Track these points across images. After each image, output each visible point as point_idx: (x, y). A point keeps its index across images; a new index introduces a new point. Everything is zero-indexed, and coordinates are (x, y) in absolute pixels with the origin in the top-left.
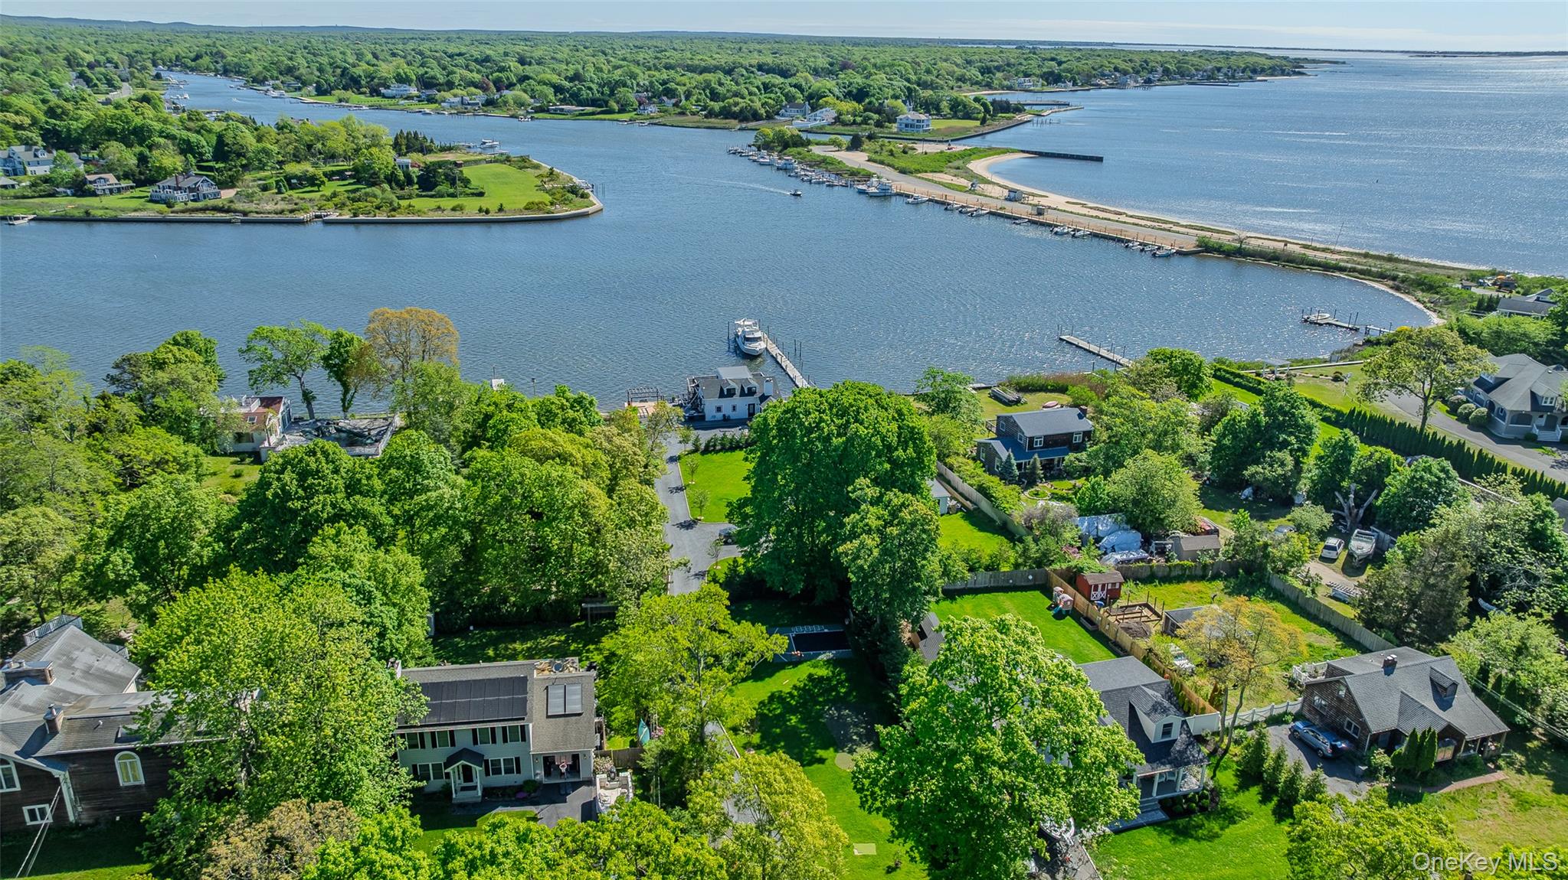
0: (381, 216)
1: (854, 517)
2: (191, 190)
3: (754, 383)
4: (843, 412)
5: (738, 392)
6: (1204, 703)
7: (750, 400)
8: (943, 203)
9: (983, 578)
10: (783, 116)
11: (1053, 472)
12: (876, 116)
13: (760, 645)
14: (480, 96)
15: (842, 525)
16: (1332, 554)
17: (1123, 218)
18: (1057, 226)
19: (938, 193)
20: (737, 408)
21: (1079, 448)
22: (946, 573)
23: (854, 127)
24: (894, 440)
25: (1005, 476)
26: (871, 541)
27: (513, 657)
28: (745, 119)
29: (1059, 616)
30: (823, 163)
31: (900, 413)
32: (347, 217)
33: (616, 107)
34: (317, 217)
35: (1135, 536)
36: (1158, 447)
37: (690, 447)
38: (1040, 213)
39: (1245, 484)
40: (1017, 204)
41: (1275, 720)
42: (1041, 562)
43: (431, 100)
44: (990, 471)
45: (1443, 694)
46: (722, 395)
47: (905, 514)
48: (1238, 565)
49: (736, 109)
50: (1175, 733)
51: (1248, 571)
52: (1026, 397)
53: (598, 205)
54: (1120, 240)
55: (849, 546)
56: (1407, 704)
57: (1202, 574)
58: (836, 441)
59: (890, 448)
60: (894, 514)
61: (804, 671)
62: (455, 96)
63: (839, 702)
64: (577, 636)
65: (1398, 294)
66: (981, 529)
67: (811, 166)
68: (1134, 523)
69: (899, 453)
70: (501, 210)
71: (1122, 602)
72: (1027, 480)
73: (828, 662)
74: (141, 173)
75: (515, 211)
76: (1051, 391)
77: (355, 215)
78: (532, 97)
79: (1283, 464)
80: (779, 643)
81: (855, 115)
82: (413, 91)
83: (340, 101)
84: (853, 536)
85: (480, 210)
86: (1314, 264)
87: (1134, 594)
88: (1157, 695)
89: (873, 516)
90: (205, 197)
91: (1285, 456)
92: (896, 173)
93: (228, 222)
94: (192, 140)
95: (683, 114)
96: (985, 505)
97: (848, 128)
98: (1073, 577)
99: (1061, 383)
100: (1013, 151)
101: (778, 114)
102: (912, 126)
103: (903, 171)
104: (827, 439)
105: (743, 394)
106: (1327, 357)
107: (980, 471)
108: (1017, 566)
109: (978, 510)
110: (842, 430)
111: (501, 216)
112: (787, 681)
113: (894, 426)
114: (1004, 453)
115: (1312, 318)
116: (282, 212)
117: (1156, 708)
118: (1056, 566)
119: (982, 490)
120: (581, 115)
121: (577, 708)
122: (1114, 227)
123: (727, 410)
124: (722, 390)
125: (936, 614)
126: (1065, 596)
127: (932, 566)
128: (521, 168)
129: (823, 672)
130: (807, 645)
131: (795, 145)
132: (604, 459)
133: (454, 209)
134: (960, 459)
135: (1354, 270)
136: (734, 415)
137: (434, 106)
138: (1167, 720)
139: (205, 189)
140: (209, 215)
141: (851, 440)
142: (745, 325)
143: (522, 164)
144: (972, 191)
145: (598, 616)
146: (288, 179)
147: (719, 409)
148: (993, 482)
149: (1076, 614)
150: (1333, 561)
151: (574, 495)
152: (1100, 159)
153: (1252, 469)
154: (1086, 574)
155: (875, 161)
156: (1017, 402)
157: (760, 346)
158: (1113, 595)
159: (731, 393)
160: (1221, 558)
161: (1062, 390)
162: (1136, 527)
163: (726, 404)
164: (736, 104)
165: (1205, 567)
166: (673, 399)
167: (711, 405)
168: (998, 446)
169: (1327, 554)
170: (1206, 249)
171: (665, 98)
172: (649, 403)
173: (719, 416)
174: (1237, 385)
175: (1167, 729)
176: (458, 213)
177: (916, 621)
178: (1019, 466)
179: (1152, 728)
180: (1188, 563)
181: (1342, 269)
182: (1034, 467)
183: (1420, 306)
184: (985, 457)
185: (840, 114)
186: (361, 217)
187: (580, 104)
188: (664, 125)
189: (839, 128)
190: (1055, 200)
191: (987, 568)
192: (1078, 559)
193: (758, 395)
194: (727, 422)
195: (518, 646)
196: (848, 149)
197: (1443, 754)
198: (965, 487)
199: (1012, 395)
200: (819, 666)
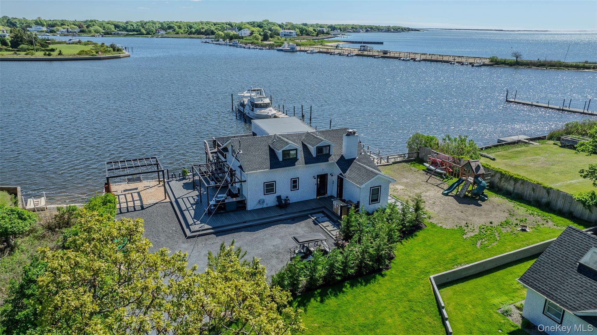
5: (301, 156)
7: (320, 168)
8: (327, 53)
12: (270, 32)
20: (301, 184)
33: (145, 32)
38: (385, 53)
43: (52, 32)
46: (273, 163)
49: (203, 30)
53: (127, 54)
62: (64, 28)
70: (60, 54)
75: (70, 55)
81: (260, 32)
82: (44, 29)
85: (45, 54)
95: (177, 33)
100: (340, 42)
102: (287, 35)
111: (59, 57)
120: (127, 35)
123: (284, 190)
124: (272, 152)
131: (236, 38)
136: (294, 197)
144: (337, 49)
147: (270, 188)
159: (288, 159)
163: (282, 178)
166: (184, 173)
167: (255, 183)
170: (496, 63)
171: (168, 30)
172: (145, 183)
185: (253, 31)
187: (127, 31)
193: (334, 158)
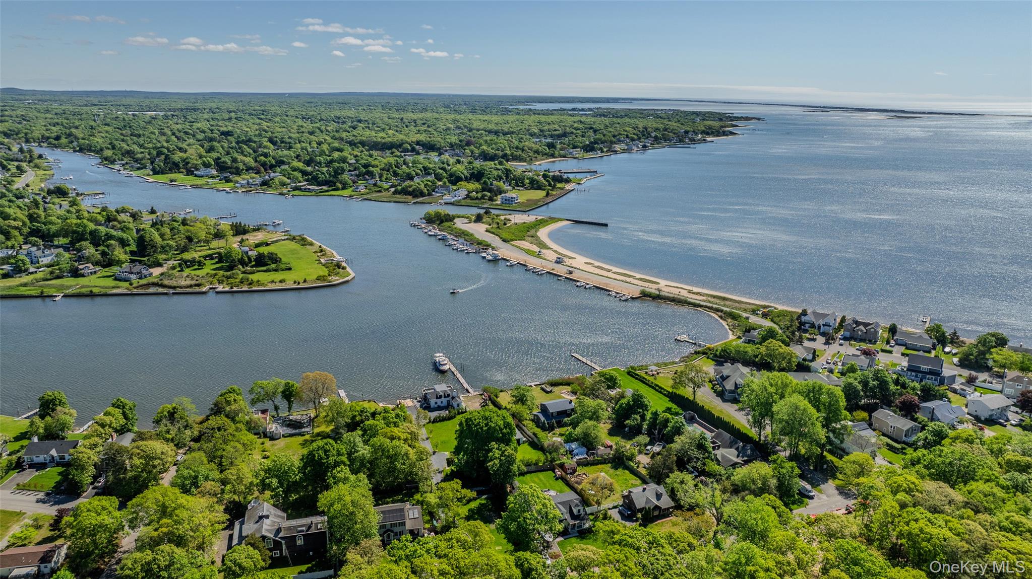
0: (245, 288)
1: (491, 454)
2: (138, 273)
3: (449, 392)
4: (486, 419)
5: (443, 396)
6: (594, 503)
7: (448, 399)
8: (524, 265)
9: (533, 468)
10: (437, 192)
11: (561, 425)
12: (489, 194)
13: (469, 495)
14: (258, 179)
15: (488, 457)
16: (648, 452)
17: (610, 275)
18: (578, 281)
19: (522, 258)
20: (443, 402)
21: (569, 415)
22: (519, 469)
23: (477, 201)
24: (502, 426)
25: (544, 429)
26: (497, 462)
27: (388, 503)
28: (415, 196)
29: (557, 479)
30: (462, 234)
31: (504, 417)
32: (227, 289)
33: (340, 186)
34: (211, 288)
35: (584, 449)
36: (591, 419)
37: (428, 421)
38: (571, 273)
39: (625, 426)
40: (560, 265)
41: (615, 507)
42: (553, 460)
43: (228, 180)
44: (538, 426)
45: (659, 496)
46: (437, 398)
47: (506, 453)
48: (616, 458)
49: (410, 189)
50: (582, 512)
51: (619, 460)
52: (555, 389)
53: (353, 275)
54: (606, 290)
55: (490, 464)
56: (648, 500)
57: (604, 462)
58: (484, 428)
59: (501, 430)
60: (503, 453)
61: (478, 502)
62: (244, 179)
63: (489, 510)
64: (405, 495)
65: (721, 321)
66: (534, 449)
67: (456, 237)
68: (584, 445)
69: (504, 431)
70: (305, 281)
71: (577, 473)
72: (551, 429)
73: (485, 499)
74: (104, 261)
75: (312, 281)
76: (565, 385)
77: (232, 288)
78: (288, 178)
79: (637, 420)
80: (474, 494)
81: (477, 192)
82: (214, 172)
83: (171, 181)
84: (491, 460)
85: (295, 282)
86: (689, 303)
87: (580, 470)
88: (577, 502)
89: (497, 453)
90: (145, 277)
91: (638, 417)
92: (500, 241)
93: (166, 294)
94: (125, 237)
95: (380, 191)
96: (535, 440)
97: (474, 201)
98: (562, 466)
99: (569, 381)
100: (561, 220)
101: (434, 191)
102: (508, 200)
103: (504, 241)
104: (482, 428)
105: (445, 397)
106: (677, 360)
107: (534, 427)
108: (544, 463)
109: (533, 441)
110: (487, 425)
111: (306, 285)
112: (474, 505)
113: (502, 422)
114: (543, 419)
115: (679, 338)
116: (191, 286)
117: (577, 505)
118: (557, 462)
119: (535, 434)
120: (321, 192)
121: (417, 516)
122: (604, 282)
123: (439, 403)
124: (437, 395)
125: (517, 482)
126: (559, 473)
127: (515, 468)
128: (303, 245)
129: (483, 502)
130: (479, 494)
131: (447, 221)
132: (409, 436)
133: (281, 282)
134: (527, 422)
135: (706, 307)
136: (442, 405)
137: (231, 184)
138: (579, 508)
139: (145, 272)
140: (152, 290)
141: (489, 429)
142: (440, 357)
143: (303, 243)
144: (539, 256)
145: (411, 488)
146: (186, 262)
147: (436, 403)
148: (538, 431)
149: (562, 479)
150: (648, 454)
151: (404, 451)
152: (606, 225)
153: (627, 422)
154: (566, 465)
155: (490, 232)
156: (551, 392)
157: (446, 368)
158: (575, 471)
159: (441, 397)
160: (611, 456)
161: (568, 384)
162: (586, 446)
163: (439, 401)
164: (410, 186)
165: (605, 459)
166: (416, 398)
167: (433, 402)
168: (540, 416)
169: (646, 452)
170: (645, 295)
171: (367, 177)
172: (407, 400)
173: (436, 406)
174: (636, 379)
175: (579, 511)
176: (284, 284)
177: (511, 484)
178: (548, 423)
179: (575, 511)
180: (599, 458)
181: (701, 306)
182: (553, 423)
183: (727, 327)
184: (536, 421)
185: (469, 192)
186: (235, 289)
187: (319, 185)
188: (370, 200)
189: (469, 201)
190: (579, 261)
191: (535, 464)
192: (565, 459)
193: (451, 397)
194: (439, 408)
195: (388, 500)
196: (475, 221)
197: (656, 513)
198: (529, 433)
199: (549, 389)
200: (482, 500)
